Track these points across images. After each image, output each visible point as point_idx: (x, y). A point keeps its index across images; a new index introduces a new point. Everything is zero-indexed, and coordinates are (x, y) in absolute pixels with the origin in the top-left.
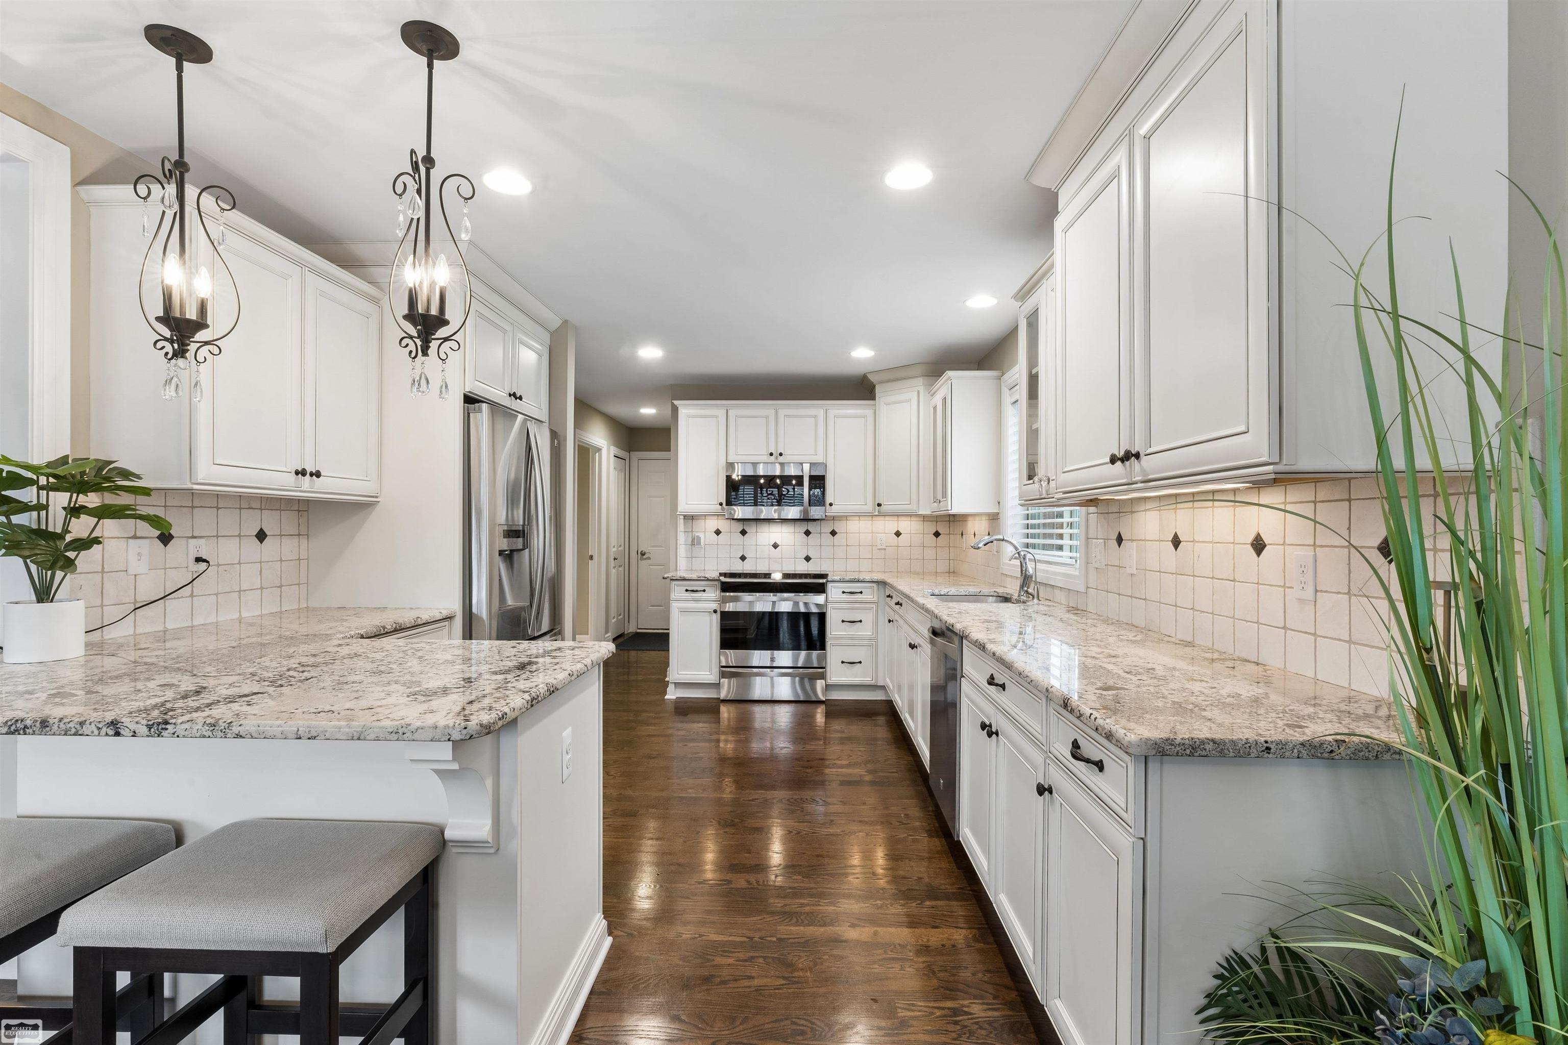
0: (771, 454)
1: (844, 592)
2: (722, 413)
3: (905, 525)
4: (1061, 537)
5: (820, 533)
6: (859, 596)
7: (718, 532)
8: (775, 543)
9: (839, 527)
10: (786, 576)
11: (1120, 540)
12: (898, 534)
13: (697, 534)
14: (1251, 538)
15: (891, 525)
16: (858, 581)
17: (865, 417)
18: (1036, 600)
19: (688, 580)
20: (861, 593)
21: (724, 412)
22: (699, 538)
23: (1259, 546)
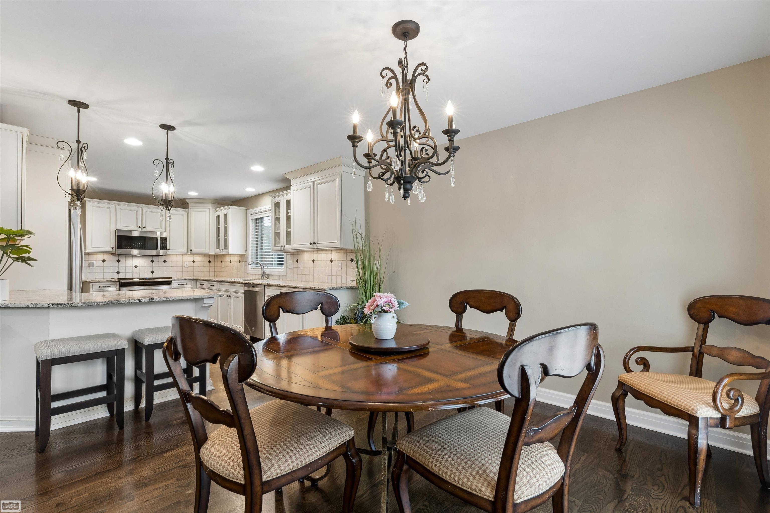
0: (140, 227)
1: (179, 284)
2: (113, 207)
3: (196, 258)
4: (272, 261)
5: (159, 261)
6: (185, 285)
7: (104, 261)
8: (136, 266)
9: (167, 259)
10: (140, 279)
11: (297, 261)
12: (194, 262)
13: (91, 262)
14: (330, 260)
15: (191, 258)
16: (185, 280)
17: (183, 215)
18: (268, 279)
19: (101, 282)
20: (186, 284)
21: (114, 206)
22: (93, 264)
23: (331, 261)
